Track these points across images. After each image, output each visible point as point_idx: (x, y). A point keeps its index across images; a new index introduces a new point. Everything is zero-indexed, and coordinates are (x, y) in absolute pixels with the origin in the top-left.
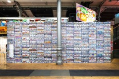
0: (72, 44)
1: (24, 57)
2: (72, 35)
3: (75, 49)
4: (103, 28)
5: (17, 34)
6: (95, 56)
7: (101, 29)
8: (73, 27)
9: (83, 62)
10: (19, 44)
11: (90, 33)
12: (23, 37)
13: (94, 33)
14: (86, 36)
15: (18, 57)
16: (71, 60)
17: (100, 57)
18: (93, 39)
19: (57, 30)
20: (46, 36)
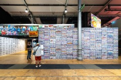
0: (88, 45)
1: (51, 55)
2: (89, 38)
3: (91, 48)
4: (112, 33)
5: (46, 37)
6: (106, 54)
7: (111, 33)
8: (90, 32)
9: (97, 58)
10: (48, 44)
11: (103, 36)
12: (51, 40)
13: (106, 36)
14: (100, 39)
15: (47, 55)
16: (88, 57)
17: (110, 54)
18: (105, 41)
19: (78, 34)
20: (69, 39)
